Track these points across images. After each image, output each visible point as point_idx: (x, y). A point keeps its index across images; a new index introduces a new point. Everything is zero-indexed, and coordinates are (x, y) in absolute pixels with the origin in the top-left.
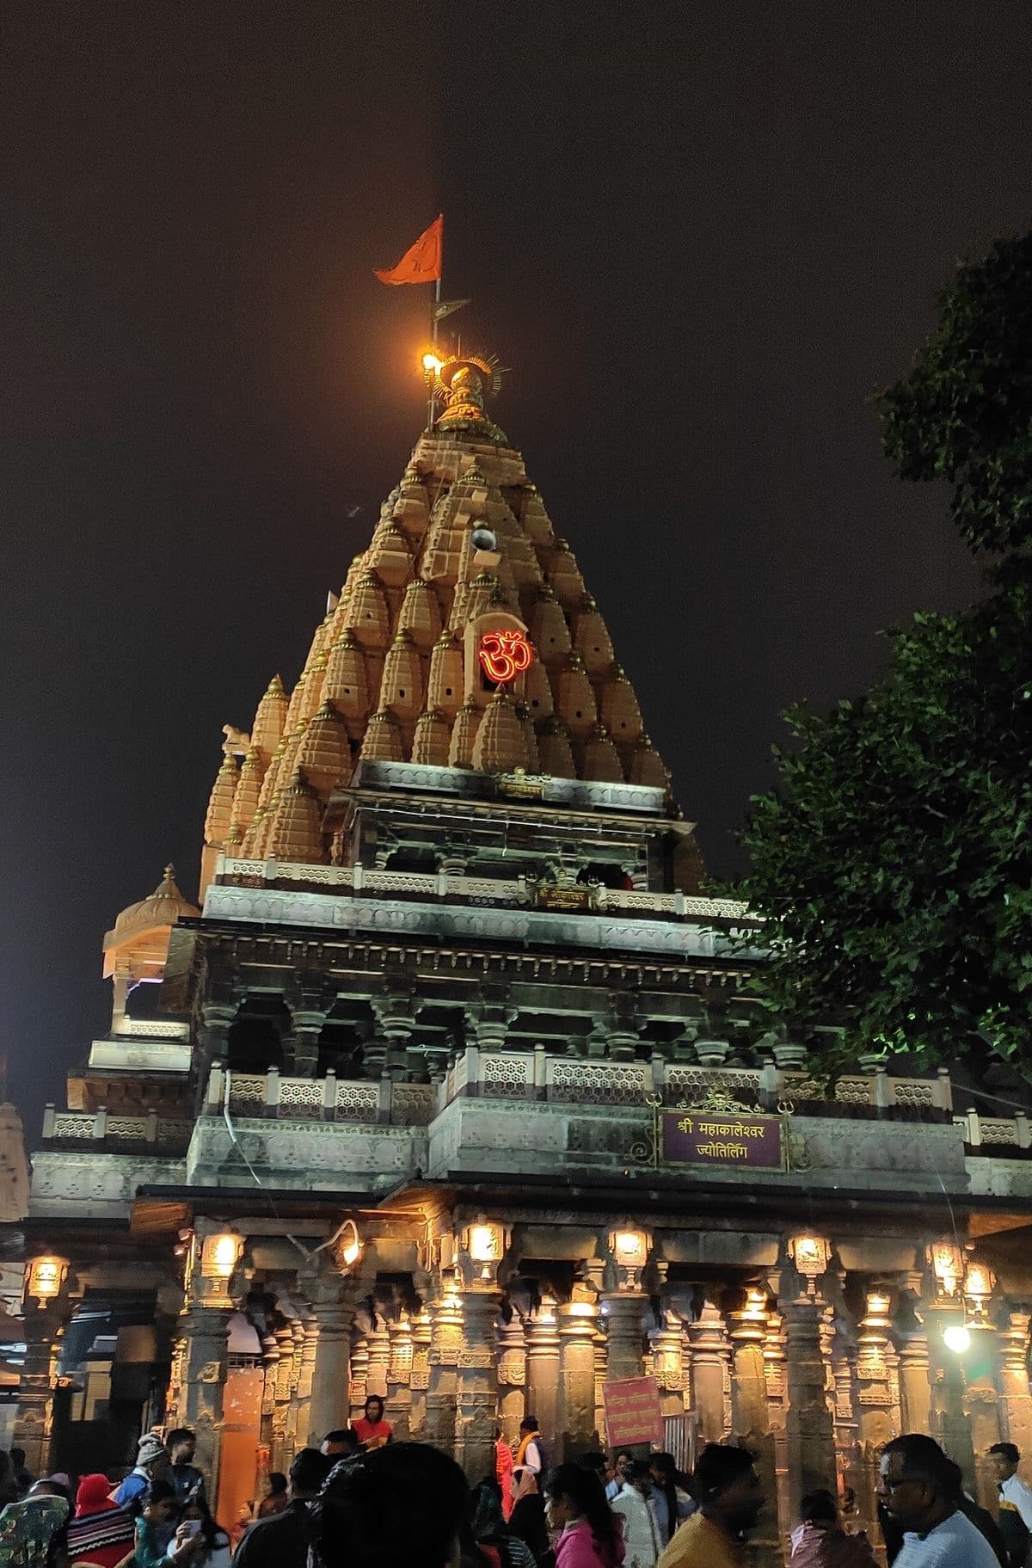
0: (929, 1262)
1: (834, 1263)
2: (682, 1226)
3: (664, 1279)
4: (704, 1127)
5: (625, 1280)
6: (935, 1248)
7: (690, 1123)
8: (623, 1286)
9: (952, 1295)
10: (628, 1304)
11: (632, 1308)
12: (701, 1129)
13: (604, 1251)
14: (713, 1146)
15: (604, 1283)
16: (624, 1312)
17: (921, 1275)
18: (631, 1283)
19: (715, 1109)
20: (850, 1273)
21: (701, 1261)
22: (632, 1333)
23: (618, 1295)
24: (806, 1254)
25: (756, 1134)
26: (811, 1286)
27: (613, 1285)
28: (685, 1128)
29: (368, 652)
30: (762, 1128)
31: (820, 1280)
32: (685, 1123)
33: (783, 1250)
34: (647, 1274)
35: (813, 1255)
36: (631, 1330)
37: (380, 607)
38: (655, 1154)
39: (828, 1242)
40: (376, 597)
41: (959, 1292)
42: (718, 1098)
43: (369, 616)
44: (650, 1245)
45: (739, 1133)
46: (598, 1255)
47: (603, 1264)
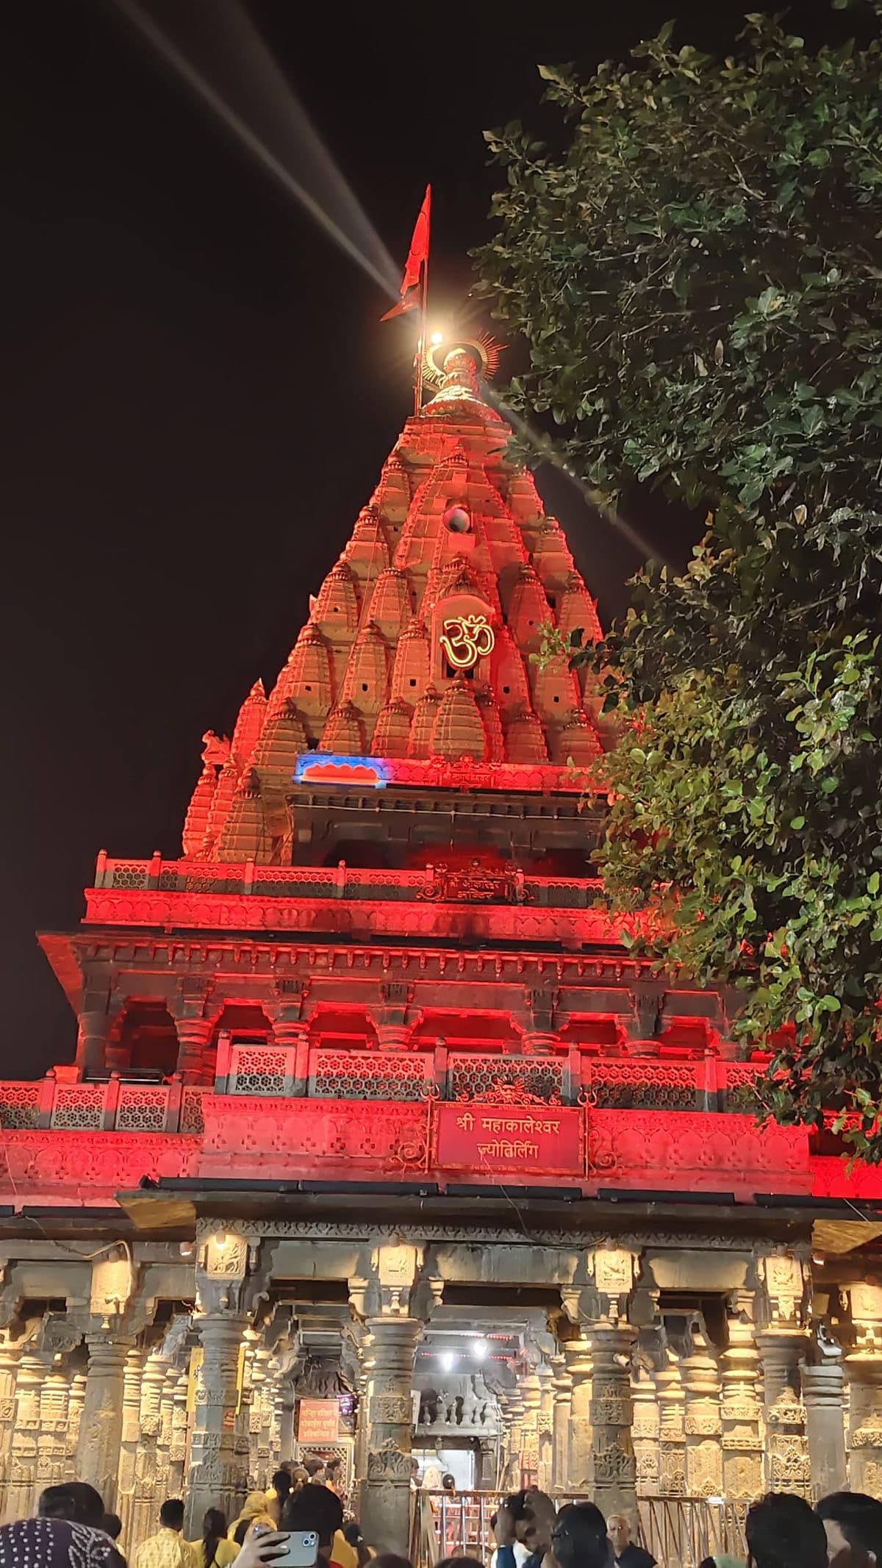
0: (762, 1278)
1: (643, 1281)
2: (458, 1239)
3: (439, 1301)
4: (487, 1123)
5: (389, 1303)
6: (769, 1262)
7: (471, 1119)
8: (386, 1309)
9: (788, 1317)
10: (391, 1330)
11: (396, 1335)
12: (485, 1126)
13: (366, 1270)
14: (498, 1145)
15: (366, 1307)
16: (388, 1341)
17: (752, 1294)
18: (395, 1306)
19: (502, 1101)
20: (664, 1292)
21: (484, 1279)
22: (395, 1365)
23: (379, 1320)
24: (608, 1270)
25: (549, 1130)
26: (614, 1308)
27: (377, 1309)
28: (465, 1125)
29: (335, 648)
30: (557, 1123)
31: (626, 1303)
32: (465, 1119)
33: (583, 1265)
34: (417, 1295)
35: (617, 1271)
36: (393, 1361)
37: (347, 599)
38: (427, 1155)
39: (636, 1256)
40: (345, 589)
41: (798, 1314)
42: (506, 1090)
43: (336, 610)
44: (420, 1262)
45: (529, 1129)
46: (358, 1273)
47: (365, 1284)
